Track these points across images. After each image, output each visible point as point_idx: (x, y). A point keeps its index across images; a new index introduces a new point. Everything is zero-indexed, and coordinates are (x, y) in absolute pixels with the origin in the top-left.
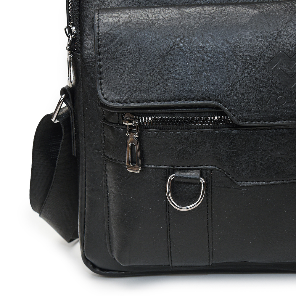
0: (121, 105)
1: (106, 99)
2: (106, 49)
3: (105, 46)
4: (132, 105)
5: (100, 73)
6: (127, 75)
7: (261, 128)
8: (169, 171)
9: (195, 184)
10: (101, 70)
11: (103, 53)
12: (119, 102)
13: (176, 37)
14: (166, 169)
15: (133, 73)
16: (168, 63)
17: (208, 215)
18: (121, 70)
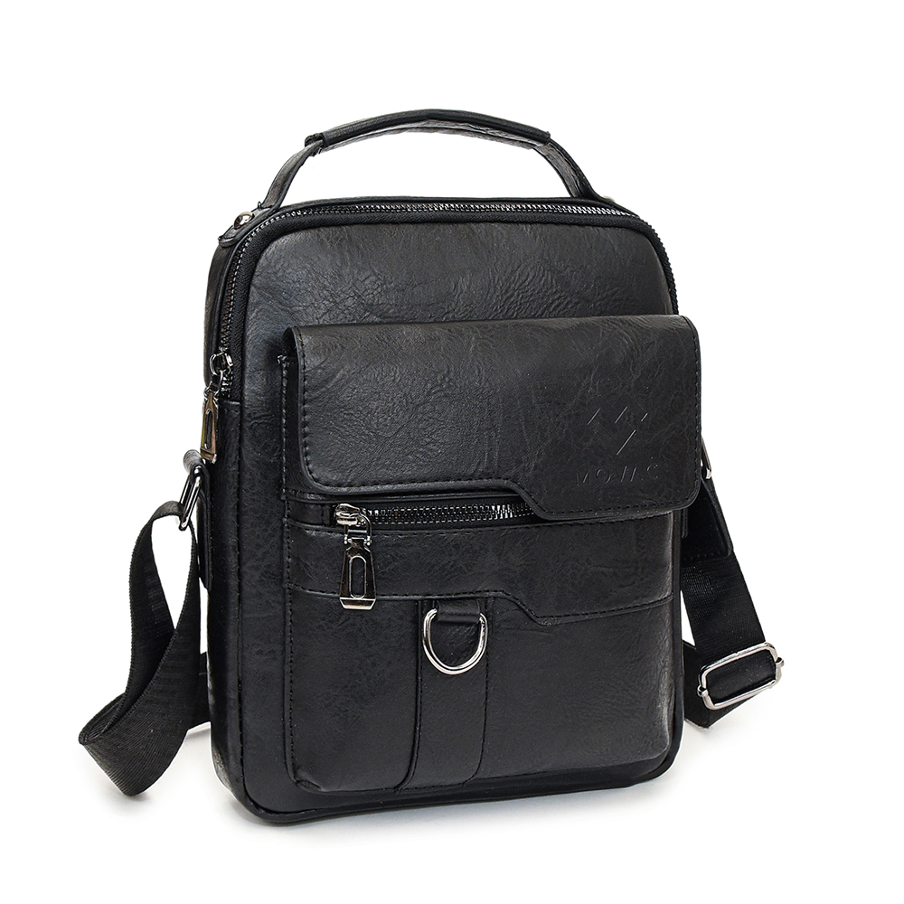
0: (345, 489)
1: (317, 480)
2: (315, 394)
3: (315, 388)
4: (363, 489)
5: (305, 435)
6: (353, 437)
7: (570, 523)
8: (422, 603)
9: (469, 624)
10: (307, 429)
11: (311, 401)
12: (339, 486)
13: (436, 374)
14: (416, 601)
15: (364, 434)
16: (425, 417)
17: (487, 682)
18: (343, 431)
